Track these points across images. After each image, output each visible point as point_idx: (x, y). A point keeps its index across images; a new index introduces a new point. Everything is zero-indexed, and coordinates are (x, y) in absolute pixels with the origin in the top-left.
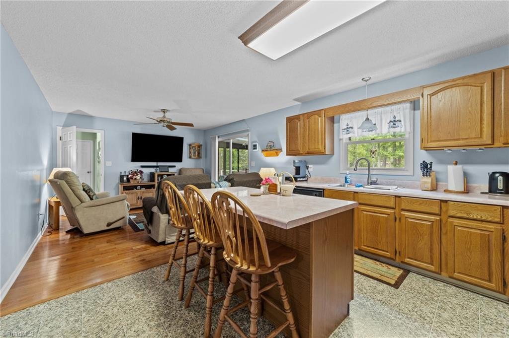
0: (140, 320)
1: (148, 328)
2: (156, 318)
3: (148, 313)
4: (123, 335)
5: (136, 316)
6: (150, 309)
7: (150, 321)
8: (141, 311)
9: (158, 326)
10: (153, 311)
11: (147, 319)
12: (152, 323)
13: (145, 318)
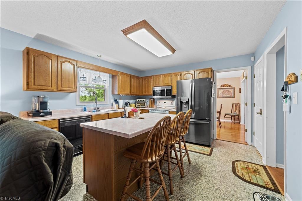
0: (204, 187)
1: (203, 181)
2: (197, 182)
3: (198, 187)
4: (214, 187)
5: (204, 191)
6: (196, 188)
7: (200, 183)
8: (201, 191)
9: (199, 178)
10: (195, 185)
11: (201, 185)
12: (200, 181)
13: (201, 186)
